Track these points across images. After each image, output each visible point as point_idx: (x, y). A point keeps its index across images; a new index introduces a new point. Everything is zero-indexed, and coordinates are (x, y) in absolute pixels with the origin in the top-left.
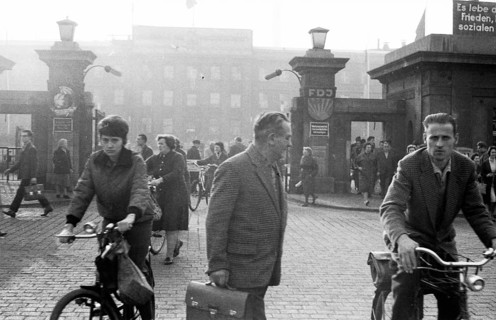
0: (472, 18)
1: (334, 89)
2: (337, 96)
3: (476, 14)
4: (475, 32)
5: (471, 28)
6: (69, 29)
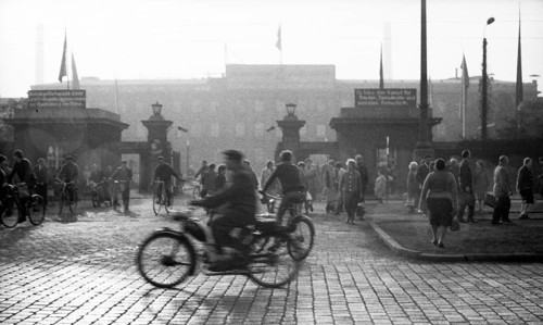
0: (365, 98)
1: (299, 137)
2: (301, 140)
3: (367, 96)
4: (367, 106)
5: (365, 103)
6: (157, 109)
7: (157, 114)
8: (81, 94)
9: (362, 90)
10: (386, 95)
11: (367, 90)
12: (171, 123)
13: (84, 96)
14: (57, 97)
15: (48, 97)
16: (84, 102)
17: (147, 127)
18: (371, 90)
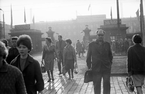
1: (89, 34)
3: (107, 22)
5: (107, 24)
6: (50, 28)
7: (50, 30)
8: (29, 25)
9: (106, 20)
10: (113, 21)
11: (107, 20)
12: (54, 32)
13: (30, 26)
14: (22, 27)
15: (20, 27)
16: (30, 28)
17: (48, 33)
18: (108, 20)
